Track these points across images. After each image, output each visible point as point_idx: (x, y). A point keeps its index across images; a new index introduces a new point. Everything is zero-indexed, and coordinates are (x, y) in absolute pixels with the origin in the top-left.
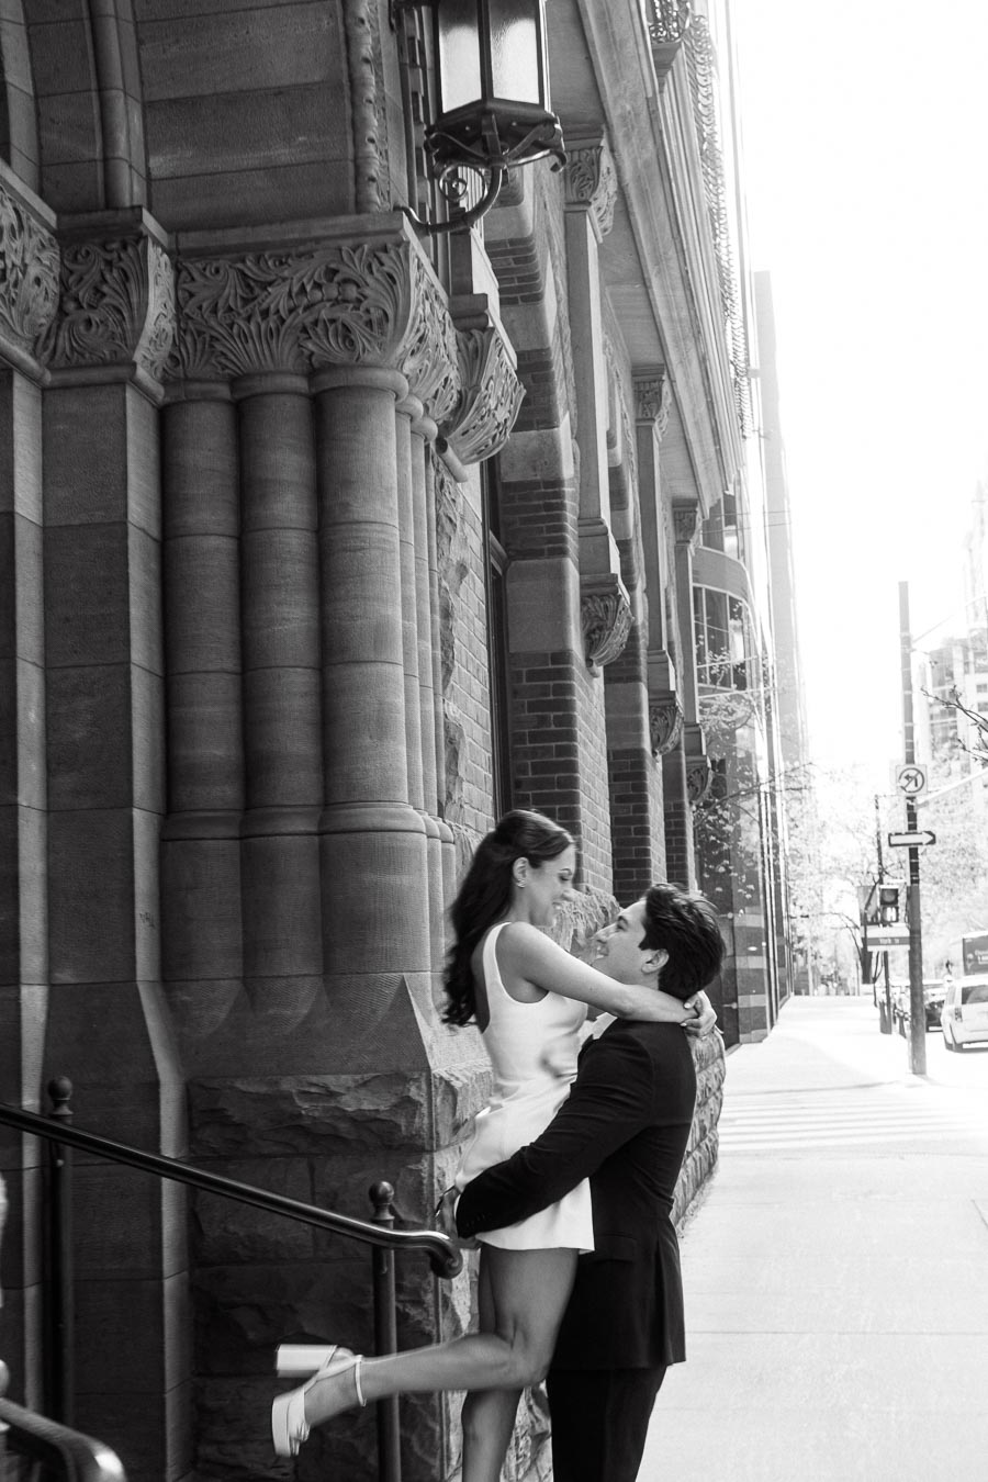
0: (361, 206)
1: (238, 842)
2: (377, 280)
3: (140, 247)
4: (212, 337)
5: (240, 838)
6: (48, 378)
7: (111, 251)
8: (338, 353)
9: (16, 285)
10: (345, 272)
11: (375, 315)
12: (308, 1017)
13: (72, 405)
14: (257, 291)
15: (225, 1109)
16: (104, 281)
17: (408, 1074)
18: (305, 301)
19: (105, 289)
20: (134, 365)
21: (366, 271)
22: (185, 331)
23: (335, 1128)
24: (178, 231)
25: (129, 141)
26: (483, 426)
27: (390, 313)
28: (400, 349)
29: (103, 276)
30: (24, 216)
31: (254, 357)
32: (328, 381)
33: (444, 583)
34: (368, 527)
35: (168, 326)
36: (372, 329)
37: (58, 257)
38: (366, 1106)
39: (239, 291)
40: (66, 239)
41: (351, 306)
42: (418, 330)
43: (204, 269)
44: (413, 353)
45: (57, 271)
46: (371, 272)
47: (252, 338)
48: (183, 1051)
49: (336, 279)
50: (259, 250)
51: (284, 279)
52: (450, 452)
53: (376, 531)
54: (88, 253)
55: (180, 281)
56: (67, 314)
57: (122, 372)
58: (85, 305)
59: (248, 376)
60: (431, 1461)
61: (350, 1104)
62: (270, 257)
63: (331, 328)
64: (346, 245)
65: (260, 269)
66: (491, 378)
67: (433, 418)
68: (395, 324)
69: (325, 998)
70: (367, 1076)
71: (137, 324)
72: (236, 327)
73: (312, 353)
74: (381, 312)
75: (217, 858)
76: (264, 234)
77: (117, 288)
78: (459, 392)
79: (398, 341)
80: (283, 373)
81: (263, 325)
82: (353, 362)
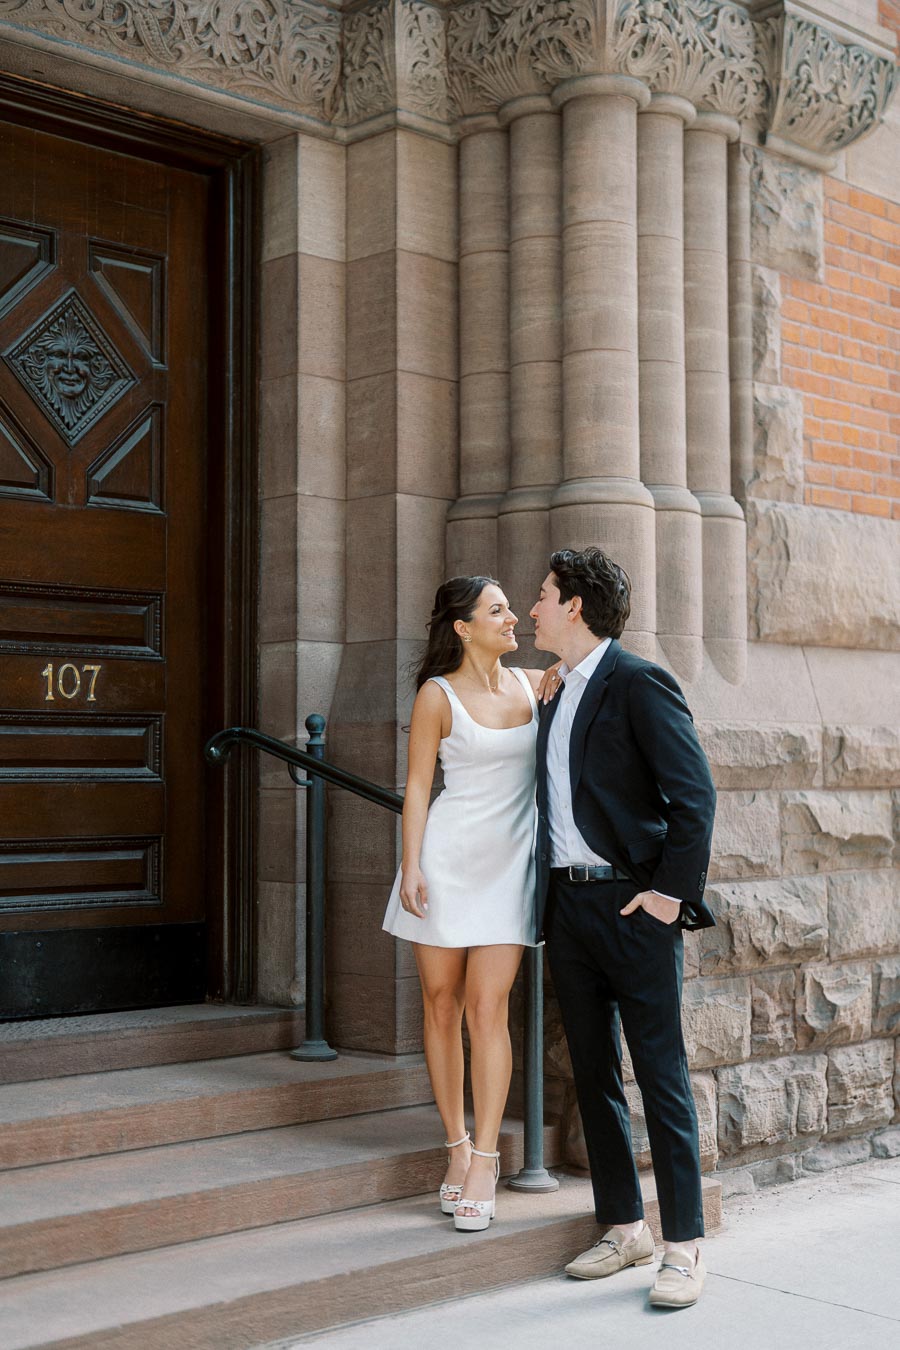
3: (390, 7)
4: (471, 74)
5: (495, 517)
6: (343, 134)
7: (372, 16)
8: (565, 71)
9: (269, 62)
11: (581, 25)
13: (363, 154)
14: (499, 24)
16: (368, 42)
18: (531, 25)
19: (369, 49)
20: (398, 110)
22: (453, 73)
26: (816, 112)
27: (591, 21)
28: (612, 54)
29: (367, 38)
32: (563, 95)
33: (763, 271)
34: (590, 226)
35: (436, 72)
36: (580, 39)
37: (337, 29)
39: (487, 27)
41: (563, 22)
42: (633, 32)
43: (465, 14)
44: (635, 54)
45: (332, 41)
47: (498, 68)
51: (517, 9)
52: (774, 142)
53: (596, 228)
54: (359, 20)
55: (449, 28)
56: (347, 77)
57: (388, 119)
58: (357, 67)
59: (505, 103)
63: (552, 47)
66: (800, 63)
68: (598, 31)
71: (391, 74)
72: (485, 61)
73: (544, 73)
74: (584, 22)
75: (476, 535)
77: (376, 45)
78: (757, 82)
79: (604, 46)
80: (528, 95)
81: (503, 54)
82: (576, 73)
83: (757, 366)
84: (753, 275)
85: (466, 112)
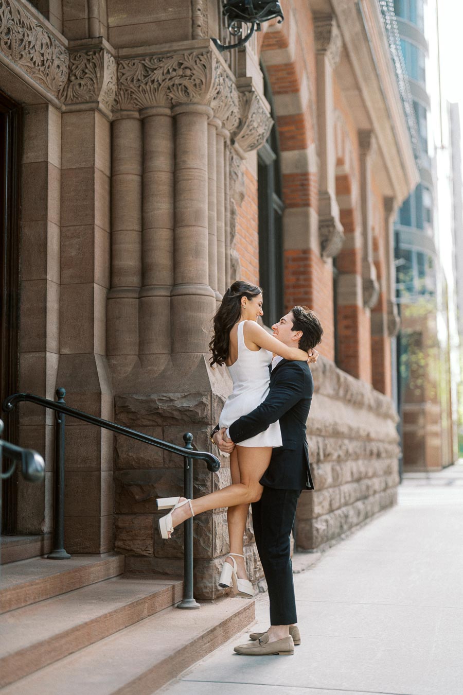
0: (194, 37)
1: (138, 300)
2: (198, 67)
3: (101, 54)
4: (131, 92)
5: (139, 298)
6: (64, 108)
7: (89, 55)
8: (182, 98)
9: (48, 68)
10: (186, 64)
11: (198, 82)
12: (164, 371)
13: (73, 119)
14: (150, 72)
15: (127, 406)
16: (87, 68)
17: (203, 393)
18: (169, 76)
19: (87, 71)
20: (98, 102)
21: (194, 64)
22: (120, 89)
23: (173, 414)
24: (119, 48)
25: (99, 11)
26: (252, 135)
27: (204, 81)
28: (208, 97)
29: (86, 65)
30: (53, 40)
31: (148, 99)
32: (178, 110)
33: (232, 200)
34: (191, 170)
35: (114, 87)
36: (196, 87)
37: (68, 58)
38: (185, 405)
39: (143, 72)
40: (72, 51)
41: (188, 78)
42: (216, 89)
43: (129, 64)
44: (214, 99)
45: (67, 63)
46: (196, 64)
47: (147, 91)
48: (113, 383)
49: (182, 67)
50: (151, 55)
51: (161, 67)
52: (236, 145)
53: (196, 172)
54: (80, 56)
55: (119, 68)
56: (71, 82)
57: (94, 105)
58: (78, 78)
59: (146, 108)
60: (208, 549)
61: (178, 404)
62: (156, 58)
63: (180, 88)
64: (186, 53)
65: (152, 64)
66: (254, 113)
67: (227, 129)
68: (206, 85)
69: (171, 363)
70: (186, 394)
71: (99, 84)
72: (141, 87)
73: (172, 98)
74: (200, 80)
75: (128, 306)
76: (153, 49)
77: (91, 70)
78: (240, 119)
79: (207, 93)
80: (160, 107)
81: (152, 86)
82: (189, 102)
83: (232, 241)
84: (230, 201)
85: (123, 108)
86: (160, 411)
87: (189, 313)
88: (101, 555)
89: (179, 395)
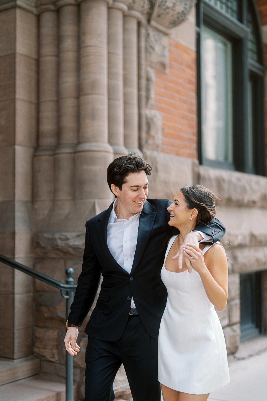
1: (52, 156)
12: (68, 214)
15: (40, 242)
23: (68, 250)
34: (90, 48)
38: (76, 243)
61: (72, 242)
67: (137, 11)
69: (73, 208)
70: (79, 233)
84: (145, 70)
85: (43, 3)
86: (60, 247)
87: (85, 167)
88: (16, 361)
89: (74, 234)
